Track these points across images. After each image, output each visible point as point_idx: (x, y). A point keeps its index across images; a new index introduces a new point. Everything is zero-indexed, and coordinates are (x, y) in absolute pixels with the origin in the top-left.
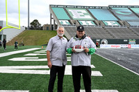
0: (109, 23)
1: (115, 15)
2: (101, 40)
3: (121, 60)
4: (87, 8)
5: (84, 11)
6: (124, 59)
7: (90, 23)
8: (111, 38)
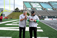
0: (49, 9)
2: (45, 17)
3: (52, 25)
4: (39, 3)
5: (38, 4)
6: (54, 24)
7: (40, 9)
8: (49, 15)
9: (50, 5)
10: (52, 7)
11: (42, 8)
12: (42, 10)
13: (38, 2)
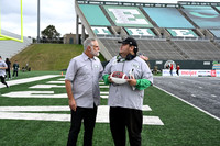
0: (179, 33)
1: (188, 19)
2: (164, 62)
3: (197, 98)
4: (141, 7)
5: (136, 12)
7: (146, 32)
8: (181, 58)
9: (185, 15)
10: (194, 24)
11: (152, 29)
12: (152, 34)
13: (135, 5)
